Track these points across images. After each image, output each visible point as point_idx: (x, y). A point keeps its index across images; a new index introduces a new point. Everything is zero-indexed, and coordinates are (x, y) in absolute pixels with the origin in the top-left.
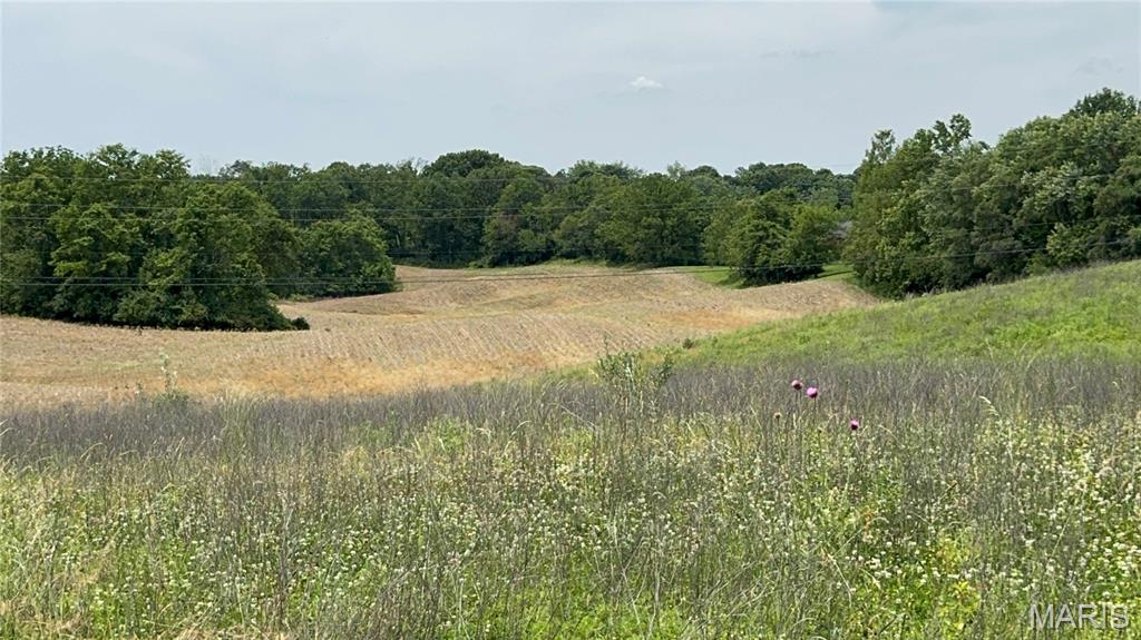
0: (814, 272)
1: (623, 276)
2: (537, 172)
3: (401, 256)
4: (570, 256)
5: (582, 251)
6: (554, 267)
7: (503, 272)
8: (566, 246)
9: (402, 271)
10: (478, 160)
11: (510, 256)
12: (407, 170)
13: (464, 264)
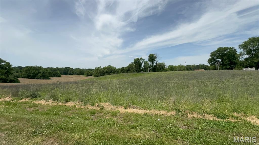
0: (91, 76)
1: (78, 76)
2: (73, 69)
3: (61, 74)
4: (75, 74)
5: (76, 74)
6: (73, 75)
7: (69, 75)
8: (74, 74)
9: (61, 75)
10: (68, 67)
11: (70, 74)
12: (62, 68)
13: (67, 75)
